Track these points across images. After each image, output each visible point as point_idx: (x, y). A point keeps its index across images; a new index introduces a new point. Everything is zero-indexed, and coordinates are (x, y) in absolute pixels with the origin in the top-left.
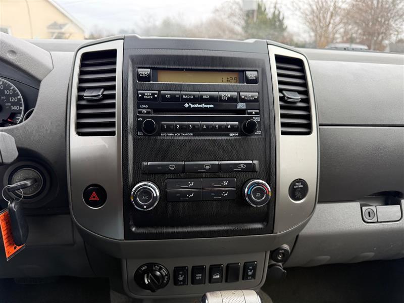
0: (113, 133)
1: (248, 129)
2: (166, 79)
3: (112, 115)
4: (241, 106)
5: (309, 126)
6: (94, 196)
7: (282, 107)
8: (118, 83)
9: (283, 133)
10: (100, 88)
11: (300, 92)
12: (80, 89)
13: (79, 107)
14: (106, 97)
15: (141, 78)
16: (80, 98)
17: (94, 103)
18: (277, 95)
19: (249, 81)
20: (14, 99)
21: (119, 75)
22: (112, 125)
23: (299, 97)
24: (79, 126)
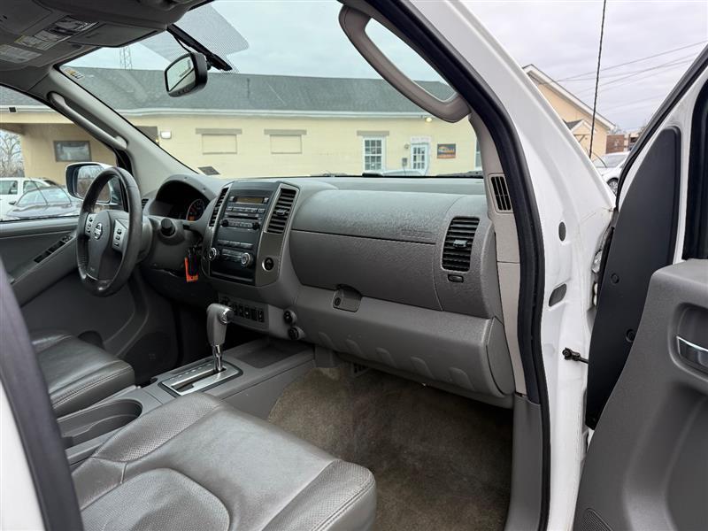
4: (257, 216)
5: (283, 230)
7: (272, 218)
9: (268, 231)
11: (286, 210)
13: (213, 214)
19: (265, 203)
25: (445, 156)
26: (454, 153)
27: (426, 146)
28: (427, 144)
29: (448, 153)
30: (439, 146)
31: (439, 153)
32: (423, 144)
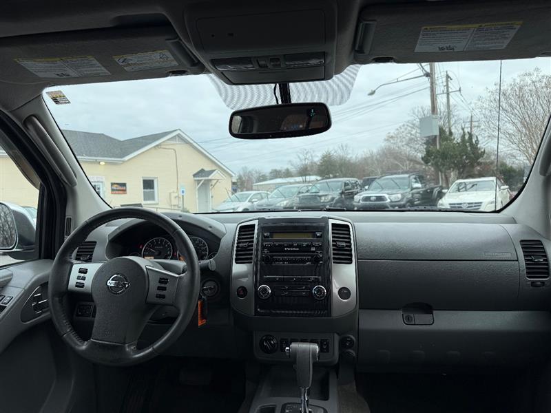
0: (251, 262)
1: (316, 260)
2: (277, 237)
3: (252, 254)
4: (313, 249)
5: (351, 260)
6: (242, 293)
7: (334, 250)
8: (255, 240)
9: (334, 263)
10: (246, 242)
11: (346, 242)
12: (238, 243)
13: (237, 251)
14: (249, 246)
15: (266, 237)
16: (237, 247)
17: (244, 249)
18: (331, 243)
19: (318, 237)
20: (203, 248)
21: (255, 236)
22: (251, 258)
23: (345, 244)
24: (236, 260)
25: (117, 192)
26: (125, 190)
27: (101, 184)
28: (102, 182)
29: (119, 190)
30: (112, 184)
31: (113, 190)
32: (98, 182)
